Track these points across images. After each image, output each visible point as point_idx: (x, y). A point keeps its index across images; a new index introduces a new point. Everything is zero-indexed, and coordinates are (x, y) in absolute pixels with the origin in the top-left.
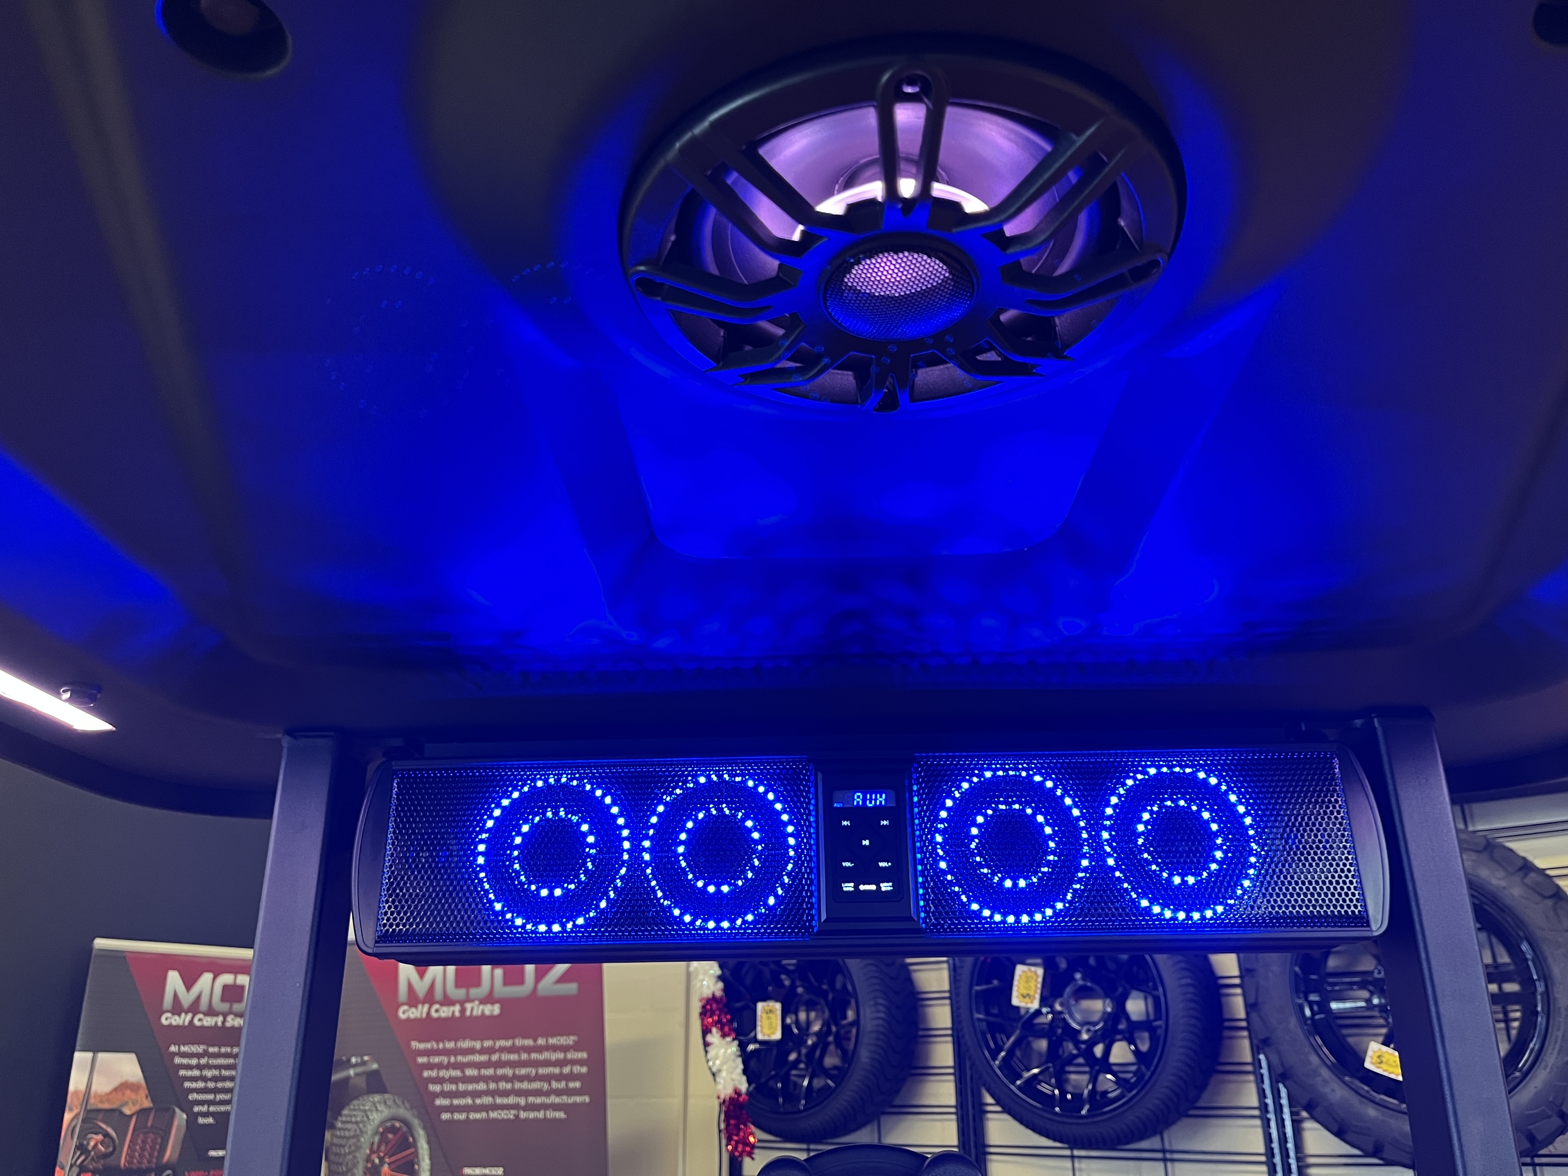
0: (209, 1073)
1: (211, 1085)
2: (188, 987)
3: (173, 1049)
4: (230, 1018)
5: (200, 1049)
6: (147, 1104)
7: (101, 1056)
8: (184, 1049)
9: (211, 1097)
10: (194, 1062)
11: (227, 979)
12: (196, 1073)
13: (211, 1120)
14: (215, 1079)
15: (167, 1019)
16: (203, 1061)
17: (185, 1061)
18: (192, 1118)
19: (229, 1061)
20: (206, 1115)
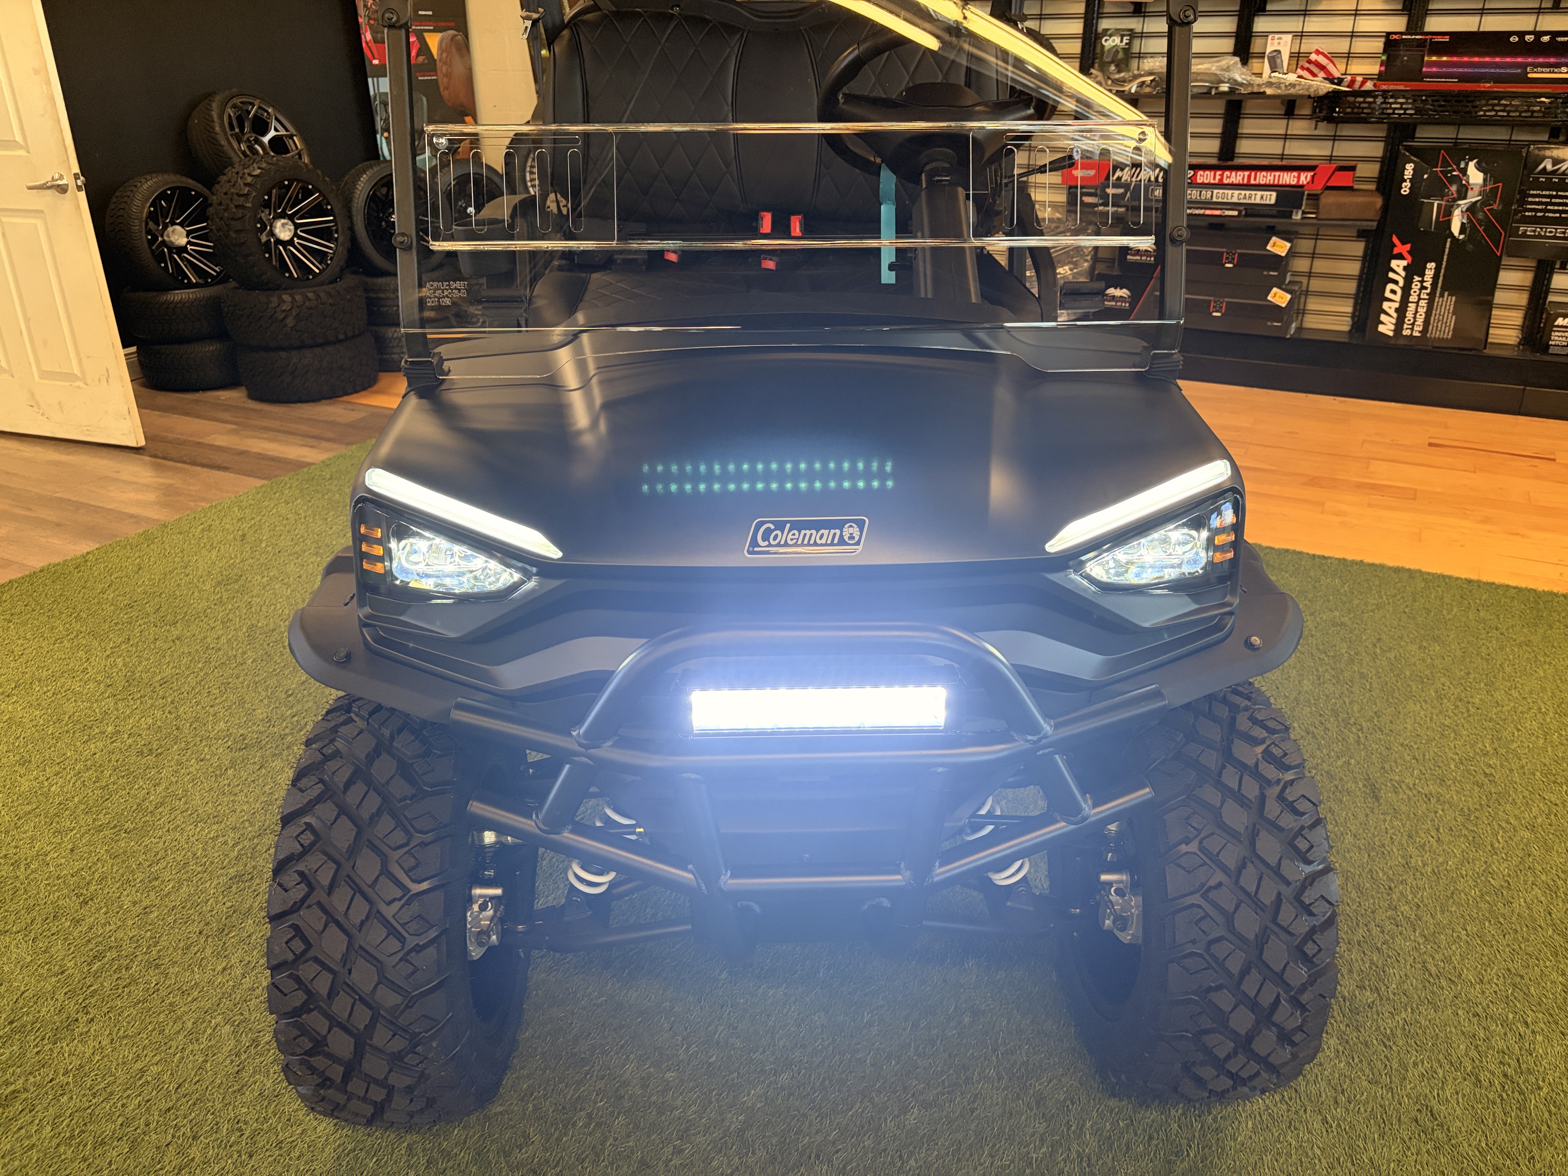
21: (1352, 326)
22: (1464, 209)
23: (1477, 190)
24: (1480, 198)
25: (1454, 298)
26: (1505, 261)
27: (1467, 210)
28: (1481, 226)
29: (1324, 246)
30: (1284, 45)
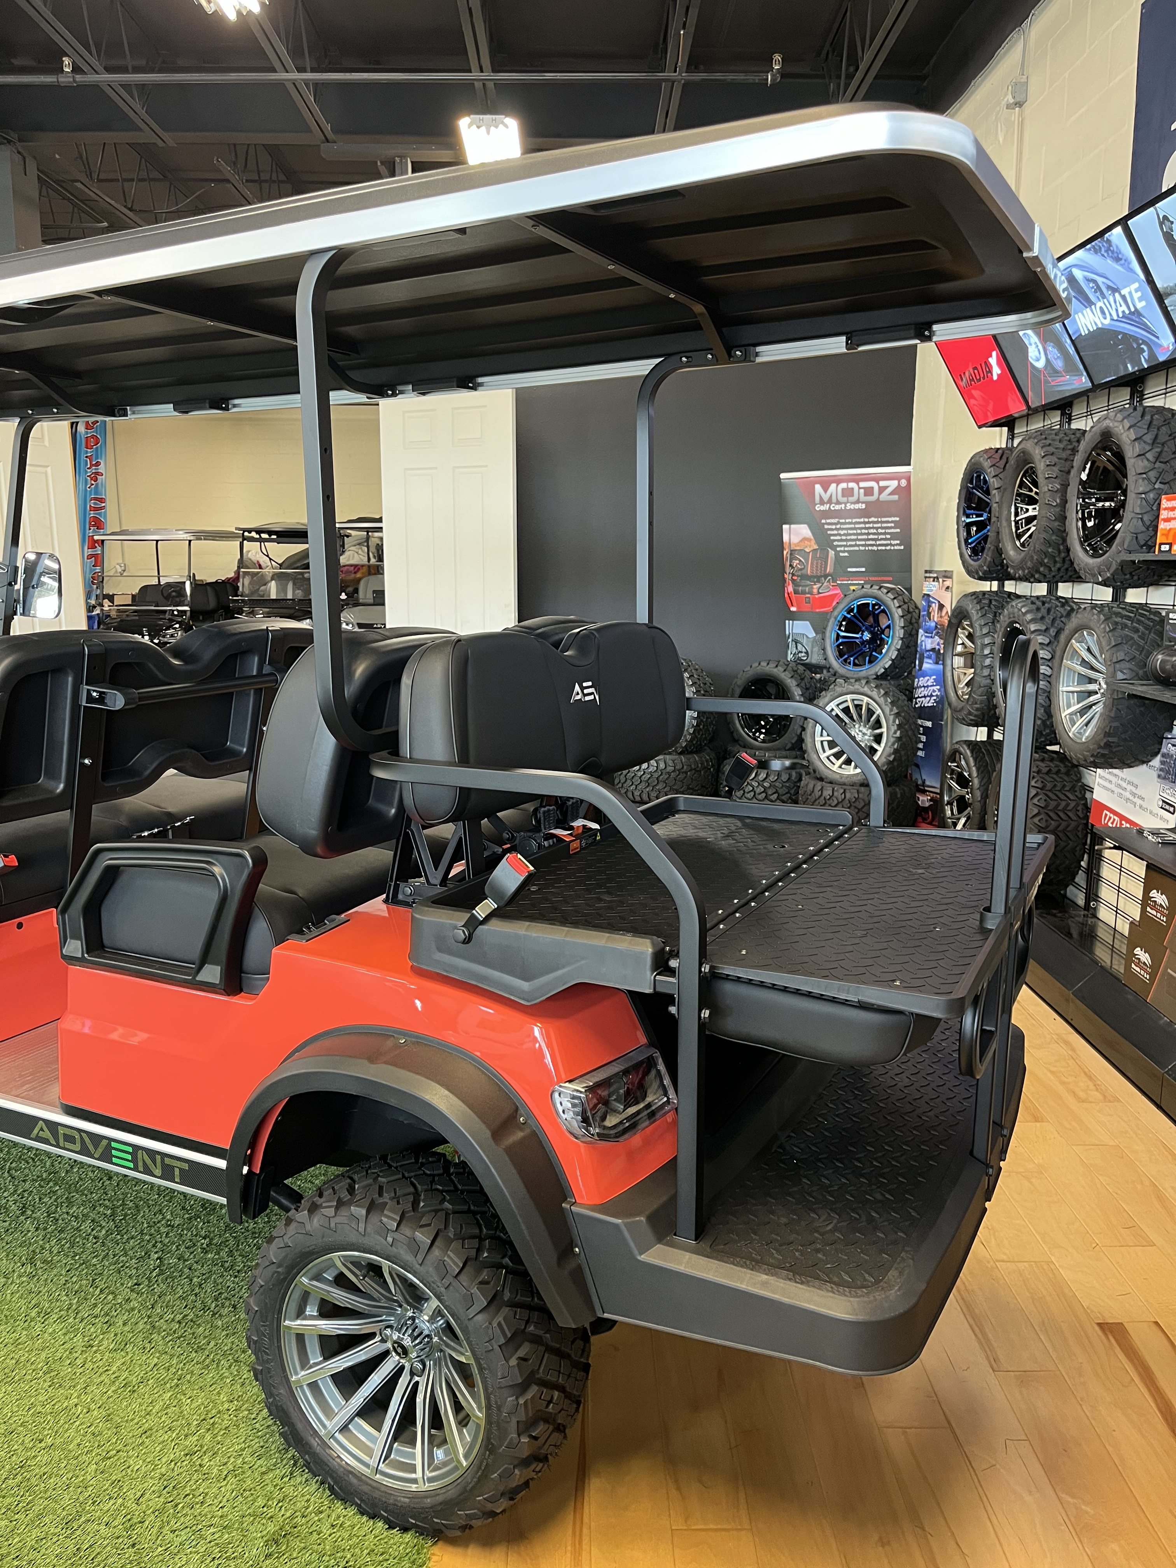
0: (842, 532)
1: (844, 538)
3: (823, 521)
4: (848, 505)
5: (836, 521)
6: (816, 547)
7: (794, 526)
8: (828, 521)
9: (845, 543)
10: (834, 527)
11: (843, 486)
12: (835, 532)
13: (846, 554)
14: (845, 535)
15: (819, 508)
16: (838, 526)
17: (830, 527)
18: (837, 553)
19: (852, 526)
20: (844, 551)
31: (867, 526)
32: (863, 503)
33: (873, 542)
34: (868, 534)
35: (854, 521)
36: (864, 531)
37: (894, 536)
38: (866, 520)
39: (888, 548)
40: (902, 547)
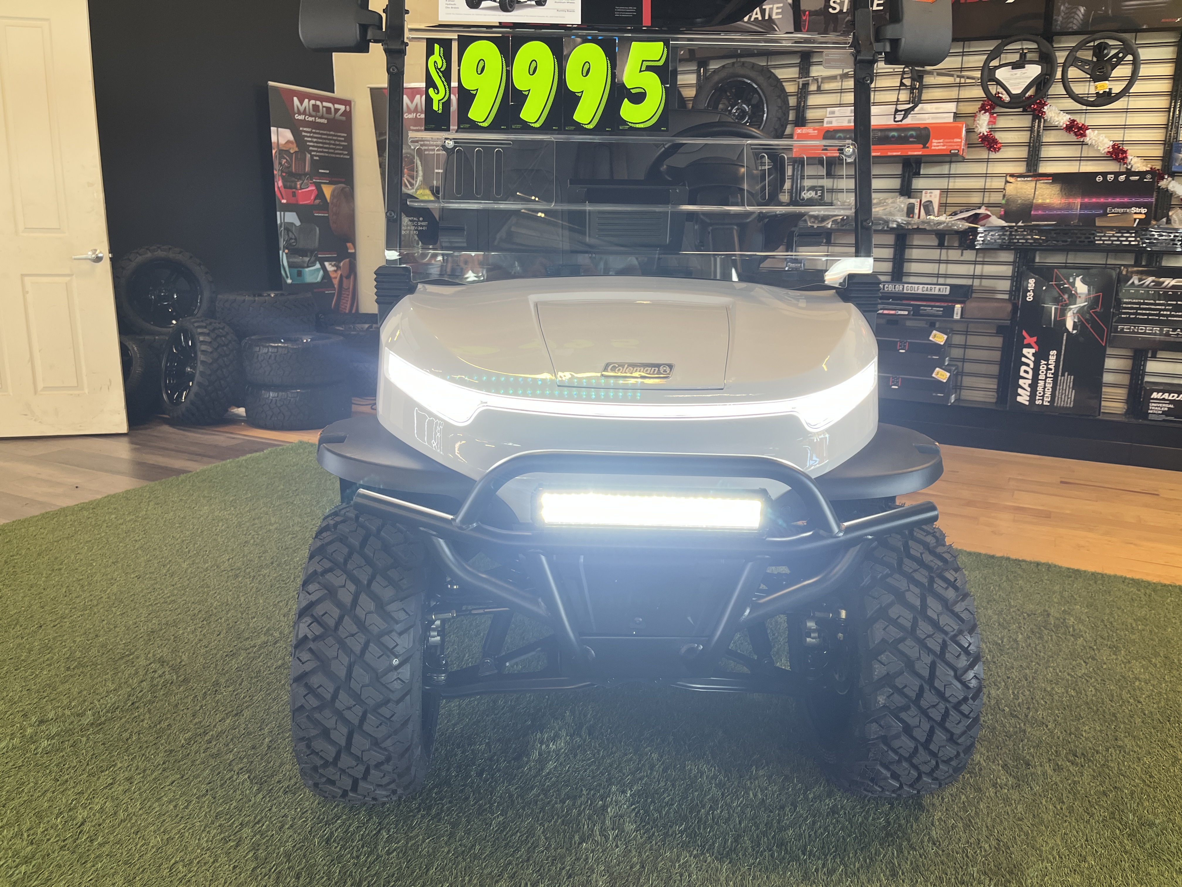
0: (315, 140)
1: (315, 144)
2: (302, 104)
3: (301, 129)
4: (317, 118)
5: (309, 130)
6: (297, 149)
7: (279, 129)
8: (305, 129)
9: (316, 149)
10: (308, 135)
11: (313, 102)
12: (310, 139)
13: (317, 158)
14: (317, 142)
15: (297, 117)
16: (311, 135)
17: (306, 134)
18: (312, 156)
19: (319, 136)
20: (316, 156)
21: (997, 398)
22: (1075, 312)
23: (1083, 297)
24: (1086, 303)
25: (1072, 377)
26: (1109, 351)
27: (1077, 312)
28: (1089, 324)
29: (973, 340)
30: (935, 197)
31: (329, 137)
32: (326, 119)
33: (332, 151)
34: (330, 144)
35: (321, 132)
36: (327, 141)
37: (345, 148)
38: (328, 133)
39: (342, 156)
40: (348, 157)
